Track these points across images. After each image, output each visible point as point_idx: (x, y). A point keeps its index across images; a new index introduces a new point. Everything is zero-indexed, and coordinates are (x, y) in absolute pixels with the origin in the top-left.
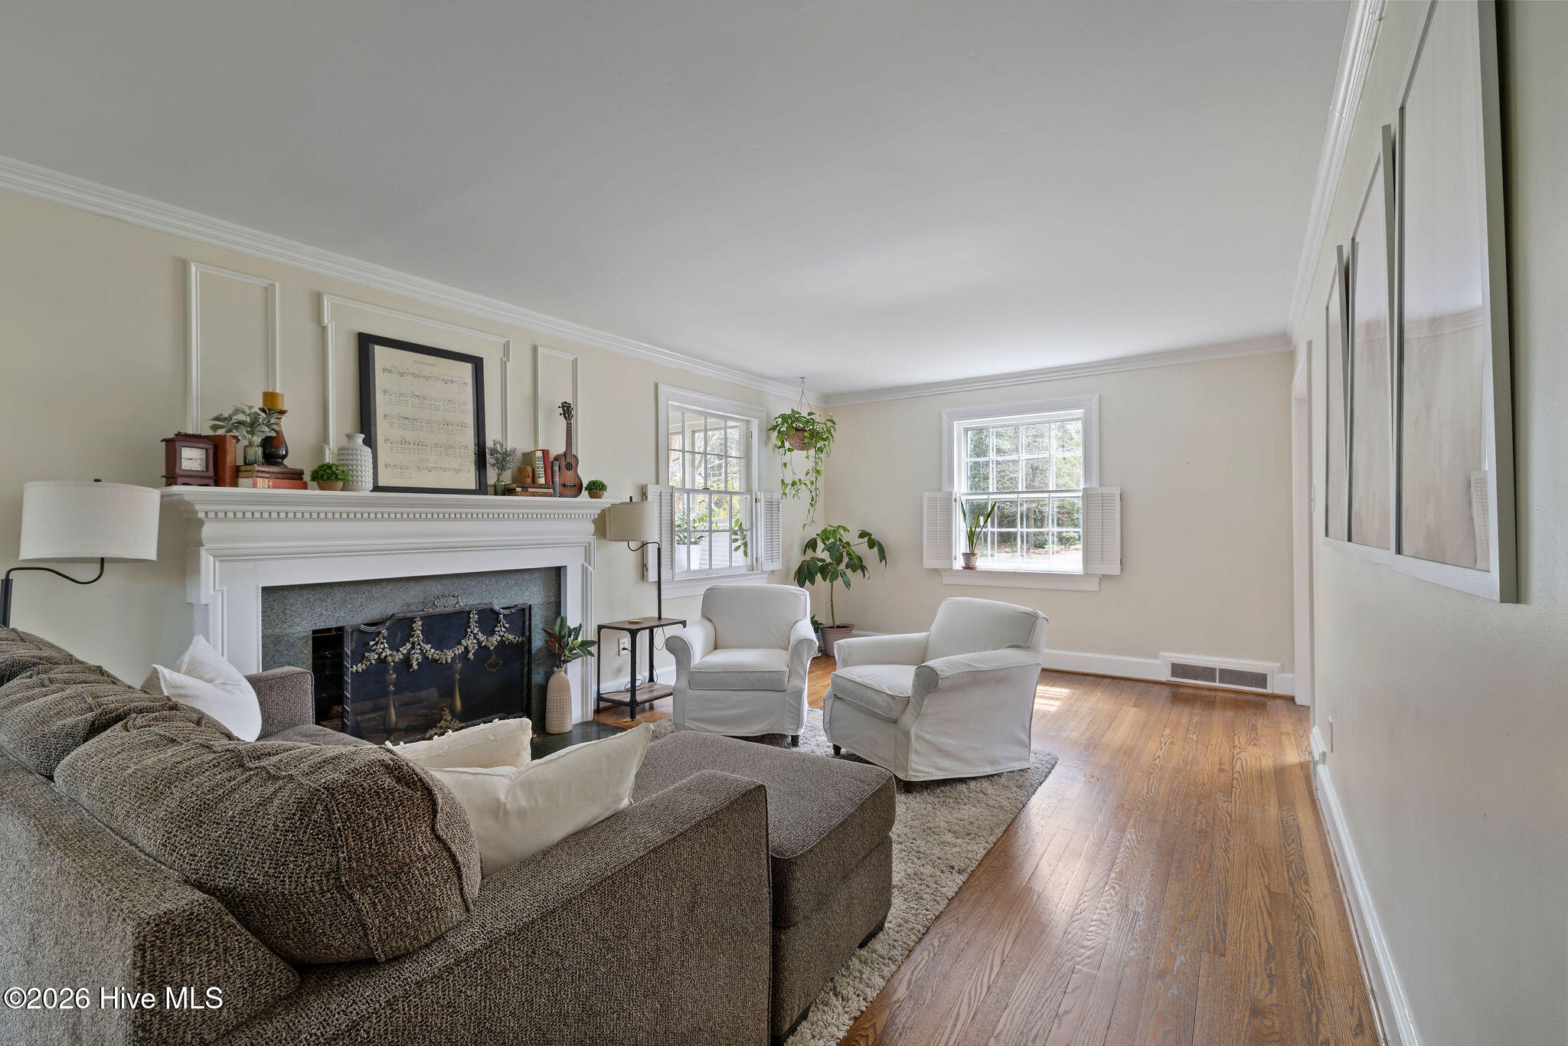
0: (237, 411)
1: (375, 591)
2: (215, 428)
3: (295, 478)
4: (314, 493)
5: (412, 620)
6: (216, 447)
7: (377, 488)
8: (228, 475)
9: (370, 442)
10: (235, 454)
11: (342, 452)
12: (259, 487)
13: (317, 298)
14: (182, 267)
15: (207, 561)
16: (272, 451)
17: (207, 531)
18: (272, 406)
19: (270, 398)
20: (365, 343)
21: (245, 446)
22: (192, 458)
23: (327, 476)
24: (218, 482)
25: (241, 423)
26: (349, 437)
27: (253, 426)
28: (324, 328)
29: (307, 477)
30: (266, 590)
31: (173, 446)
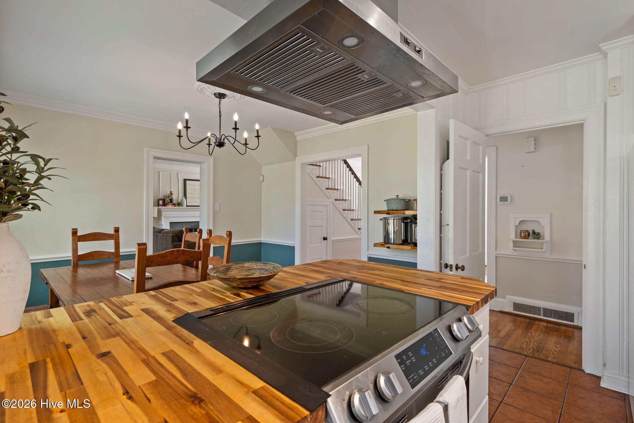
0: (167, 195)
1: (186, 224)
2: (164, 197)
3: (174, 205)
4: (177, 207)
5: (192, 229)
6: (164, 200)
7: (187, 206)
8: (165, 204)
9: (186, 198)
10: (166, 202)
11: (182, 200)
12: (170, 206)
13: (178, 174)
14: (159, 172)
15: (163, 218)
16: (171, 201)
17: (163, 213)
18: (171, 193)
19: (171, 192)
20: (185, 180)
21: (168, 200)
22: (161, 202)
23: (179, 204)
24: (164, 206)
25: (167, 197)
26: (182, 197)
27: (169, 197)
28: (179, 179)
29: (176, 205)
30: (170, 223)
31: (158, 200)
